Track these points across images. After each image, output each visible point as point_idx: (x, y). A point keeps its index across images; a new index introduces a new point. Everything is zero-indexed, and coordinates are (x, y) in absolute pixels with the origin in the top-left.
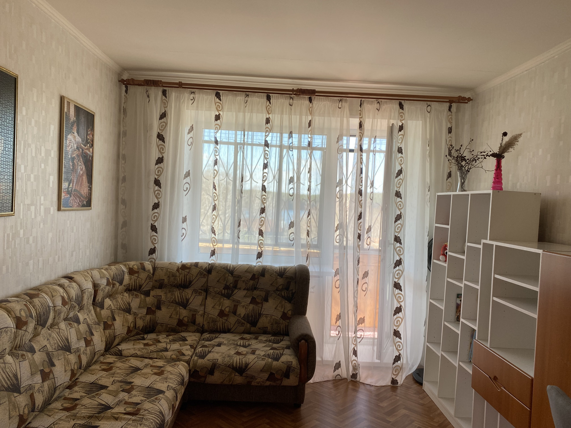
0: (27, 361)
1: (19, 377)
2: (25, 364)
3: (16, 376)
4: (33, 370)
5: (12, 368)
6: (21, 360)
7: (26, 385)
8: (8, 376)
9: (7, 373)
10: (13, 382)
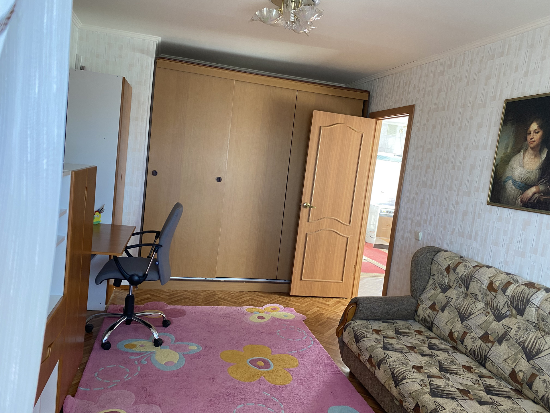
0: (486, 318)
1: (471, 317)
2: (484, 318)
3: (470, 314)
4: (483, 326)
5: (474, 309)
6: (484, 313)
7: (469, 325)
8: (467, 309)
9: (469, 308)
10: (465, 315)
